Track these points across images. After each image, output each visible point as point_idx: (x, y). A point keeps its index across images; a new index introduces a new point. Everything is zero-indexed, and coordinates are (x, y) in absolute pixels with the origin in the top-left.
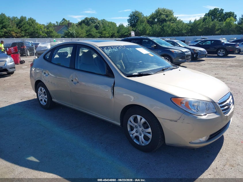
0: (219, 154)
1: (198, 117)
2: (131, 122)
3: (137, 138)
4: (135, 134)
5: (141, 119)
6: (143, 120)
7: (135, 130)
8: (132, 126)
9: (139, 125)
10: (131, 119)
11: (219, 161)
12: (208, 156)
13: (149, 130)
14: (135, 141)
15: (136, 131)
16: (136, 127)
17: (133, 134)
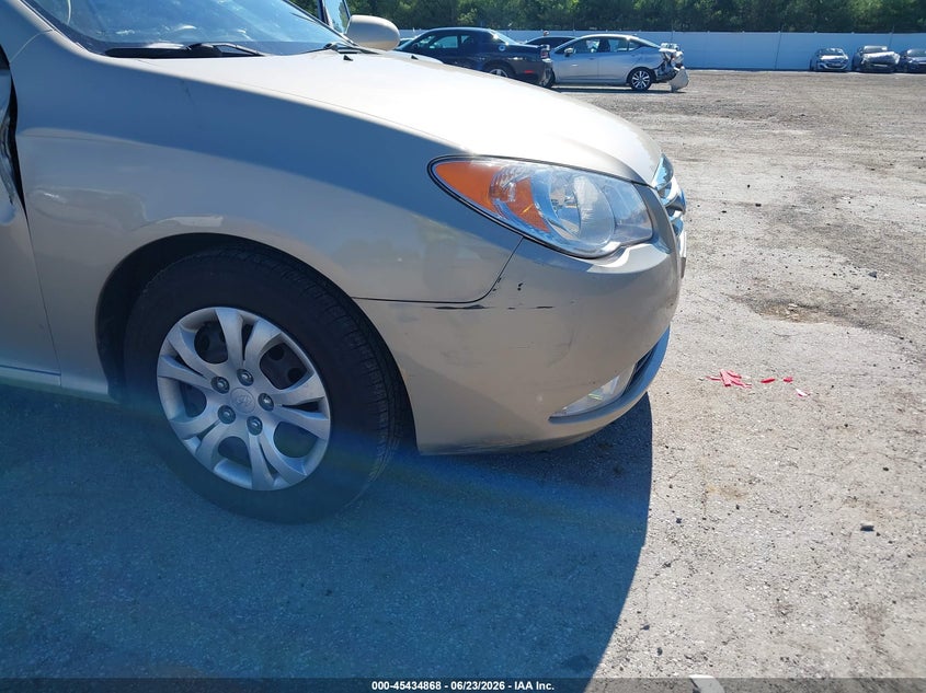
0: (656, 450)
1: (592, 265)
2: (179, 359)
3: (233, 451)
4: (221, 432)
5: (247, 330)
6: (264, 334)
7: (213, 406)
8: (190, 387)
9: (240, 372)
10: (179, 339)
11: (672, 482)
12: (616, 470)
13: (313, 388)
14: (219, 470)
15: (221, 411)
16: (221, 386)
17: (201, 436)
